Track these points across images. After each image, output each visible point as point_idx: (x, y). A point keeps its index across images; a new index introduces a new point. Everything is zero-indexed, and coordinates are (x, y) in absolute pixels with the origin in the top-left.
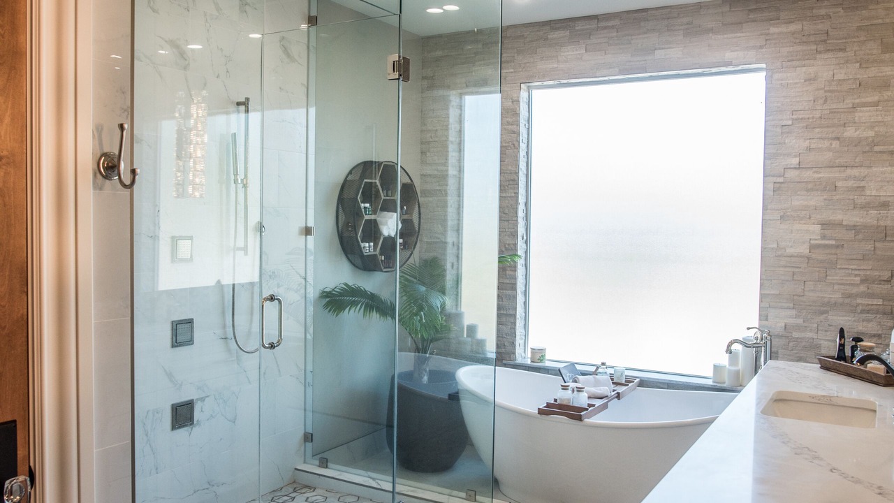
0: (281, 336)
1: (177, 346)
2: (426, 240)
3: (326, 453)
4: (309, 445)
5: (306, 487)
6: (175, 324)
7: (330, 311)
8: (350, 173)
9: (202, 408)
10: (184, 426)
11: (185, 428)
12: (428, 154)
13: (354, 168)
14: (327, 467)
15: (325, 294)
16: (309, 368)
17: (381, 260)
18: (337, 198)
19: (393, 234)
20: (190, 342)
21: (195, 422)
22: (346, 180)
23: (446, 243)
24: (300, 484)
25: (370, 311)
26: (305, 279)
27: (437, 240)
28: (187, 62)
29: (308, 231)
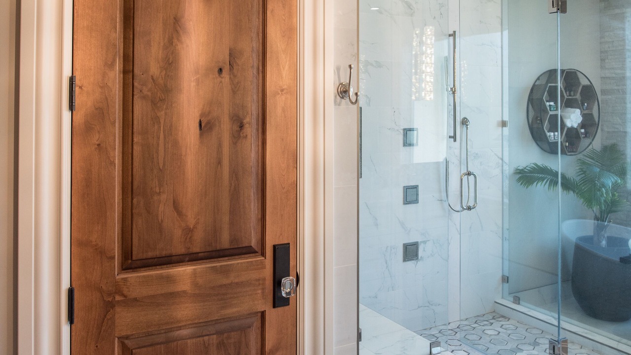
0: (476, 202)
1: (407, 204)
2: (606, 130)
3: (520, 293)
4: (506, 285)
5: (503, 317)
6: (405, 188)
7: (521, 184)
8: (538, 79)
9: (424, 249)
10: (410, 260)
11: (413, 261)
12: (607, 61)
13: (541, 75)
14: (519, 304)
15: (518, 171)
16: (506, 226)
17: (566, 146)
18: (527, 98)
19: (575, 126)
20: (416, 201)
21: (419, 258)
22: (534, 85)
23: (625, 132)
24: (498, 314)
25: (553, 187)
26: (502, 159)
27: (616, 130)
28: (413, 11)
29: (504, 124)
